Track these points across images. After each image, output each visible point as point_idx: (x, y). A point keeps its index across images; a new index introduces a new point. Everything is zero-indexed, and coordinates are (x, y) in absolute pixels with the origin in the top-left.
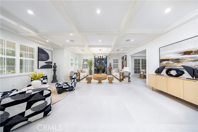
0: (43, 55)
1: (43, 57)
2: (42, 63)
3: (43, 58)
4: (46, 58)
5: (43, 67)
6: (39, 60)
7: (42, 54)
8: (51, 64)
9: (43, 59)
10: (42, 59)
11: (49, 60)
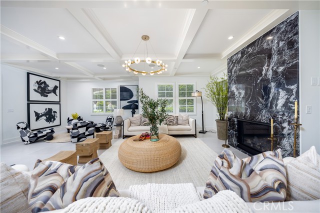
0: (125, 93)
1: (125, 96)
2: (125, 103)
4: (128, 97)
5: (125, 108)
6: (121, 100)
8: (137, 104)
9: (126, 99)
10: (124, 99)
11: (134, 98)
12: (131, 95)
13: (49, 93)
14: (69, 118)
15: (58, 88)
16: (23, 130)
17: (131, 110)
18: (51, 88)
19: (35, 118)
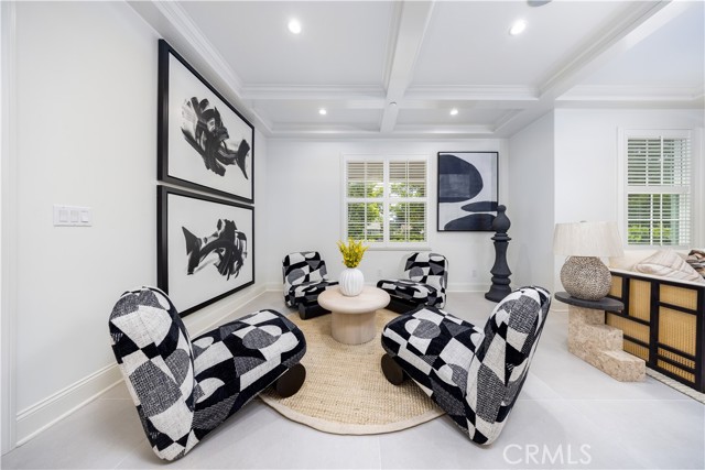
0: (453, 178)
1: (455, 188)
2: (454, 211)
3: (454, 192)
4: (465, 190)
5: (453, 227)
6: (440, 200)
7: (451, 176)
8: (493, 214)
9: (456, 196)
10: (450, 196)
11: (485, 196)
12: (477, 185)
13: (228, 162)
14: (287, 258)
15: (250, 152)
16: (158, 361)
17: (493, 234)
18: (232, 144)
19: (186, 258)
